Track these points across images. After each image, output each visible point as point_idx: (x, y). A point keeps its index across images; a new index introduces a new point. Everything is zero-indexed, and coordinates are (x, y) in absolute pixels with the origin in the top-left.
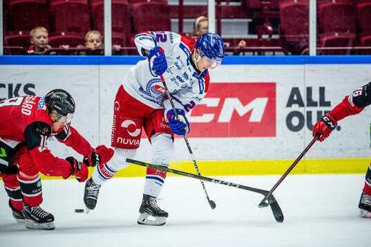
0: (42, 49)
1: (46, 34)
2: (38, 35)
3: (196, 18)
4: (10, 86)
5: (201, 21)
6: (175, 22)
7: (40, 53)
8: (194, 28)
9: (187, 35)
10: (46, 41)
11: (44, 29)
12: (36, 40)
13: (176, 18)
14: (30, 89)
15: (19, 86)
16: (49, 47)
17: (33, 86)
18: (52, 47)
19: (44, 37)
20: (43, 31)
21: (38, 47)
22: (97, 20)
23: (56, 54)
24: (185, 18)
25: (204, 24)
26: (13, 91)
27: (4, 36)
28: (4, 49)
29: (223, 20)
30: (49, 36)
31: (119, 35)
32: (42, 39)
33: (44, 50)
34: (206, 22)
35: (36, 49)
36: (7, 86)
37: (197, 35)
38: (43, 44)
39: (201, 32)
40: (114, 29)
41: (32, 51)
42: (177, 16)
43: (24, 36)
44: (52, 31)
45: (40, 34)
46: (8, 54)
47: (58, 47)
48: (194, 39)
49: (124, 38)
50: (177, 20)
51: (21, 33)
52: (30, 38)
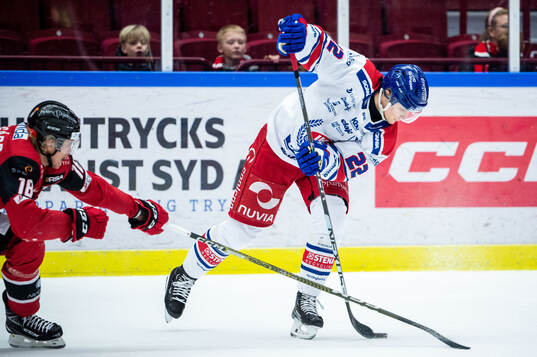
0: (236, 62)
1: (243, 37)
2: (229, 38)
3: (489, 9)
4: (184, 122)
5: (498, 14)
6: (455, 18)
7: (232, 68)
8: (487, 26)
9: (474, 38)
10: (242, 47)
11: (239, 29)
12: (227, 46)
13: (455, 10)
14: (216, 126)
15: (197, 121)
16: (248, 57)
17: (220, 122)
18: (253, 58)
19: (240, 42)
20: (239, 33)
21: (230, 58)
22: (326, 14)
23: (259, 70)
24: (471, 10)
25: (502, 20)
26: (189, 129)
27: (174, 41)
28: (175, 61)
29: (532, 14)
30: (249, 40)
31: (362, 39)
32: (236, 44)
33: (238, 63)
34: (506, 17)
35: (227, 60)
36: (179, 122)
37: (490, 38)
38: (237, 53)
39: (497, 32)
40: (353, 29)
41: (220, 65)
42: (458, 7)
43: (206, 39)
44: (252, 32)
45: (233, 37)
46: (181, 70)
47: (262, 57)
48: (486, 45)
49: (370, 43)
50: (457, 14)
51: (201, 35)
52: (216, 43)
